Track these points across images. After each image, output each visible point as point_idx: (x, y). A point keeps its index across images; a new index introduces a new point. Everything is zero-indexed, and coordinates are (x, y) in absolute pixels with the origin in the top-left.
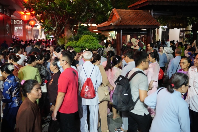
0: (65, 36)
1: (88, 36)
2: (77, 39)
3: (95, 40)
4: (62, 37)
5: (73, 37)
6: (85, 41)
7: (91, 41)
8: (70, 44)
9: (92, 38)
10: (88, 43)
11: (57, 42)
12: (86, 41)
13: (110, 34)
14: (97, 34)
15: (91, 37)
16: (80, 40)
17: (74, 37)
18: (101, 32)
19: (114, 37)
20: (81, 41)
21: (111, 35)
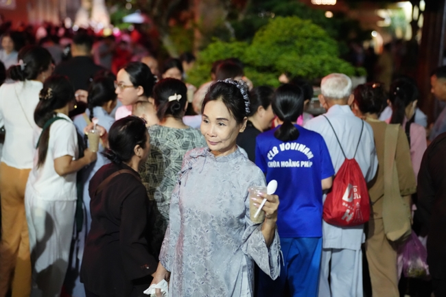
0: (193, 17)
1: (294, 21)
2: (246, 33)
3: (323, 39)
4: (181, 23)
5: (228, 25)
6: (279, 43)
7: (306, 46)
8: (216, 52)
9: (314, 31)
10: (293, 53)
11: (161, 43)
12: (285, 43)
13: (383, 19)
14: (329, 15)
15: (309, 27)
16: (260, 39)
17: (233, 26)
18: (344, 8)
19: (404, 32)
20: (262, 42)
21: (387, 23)
